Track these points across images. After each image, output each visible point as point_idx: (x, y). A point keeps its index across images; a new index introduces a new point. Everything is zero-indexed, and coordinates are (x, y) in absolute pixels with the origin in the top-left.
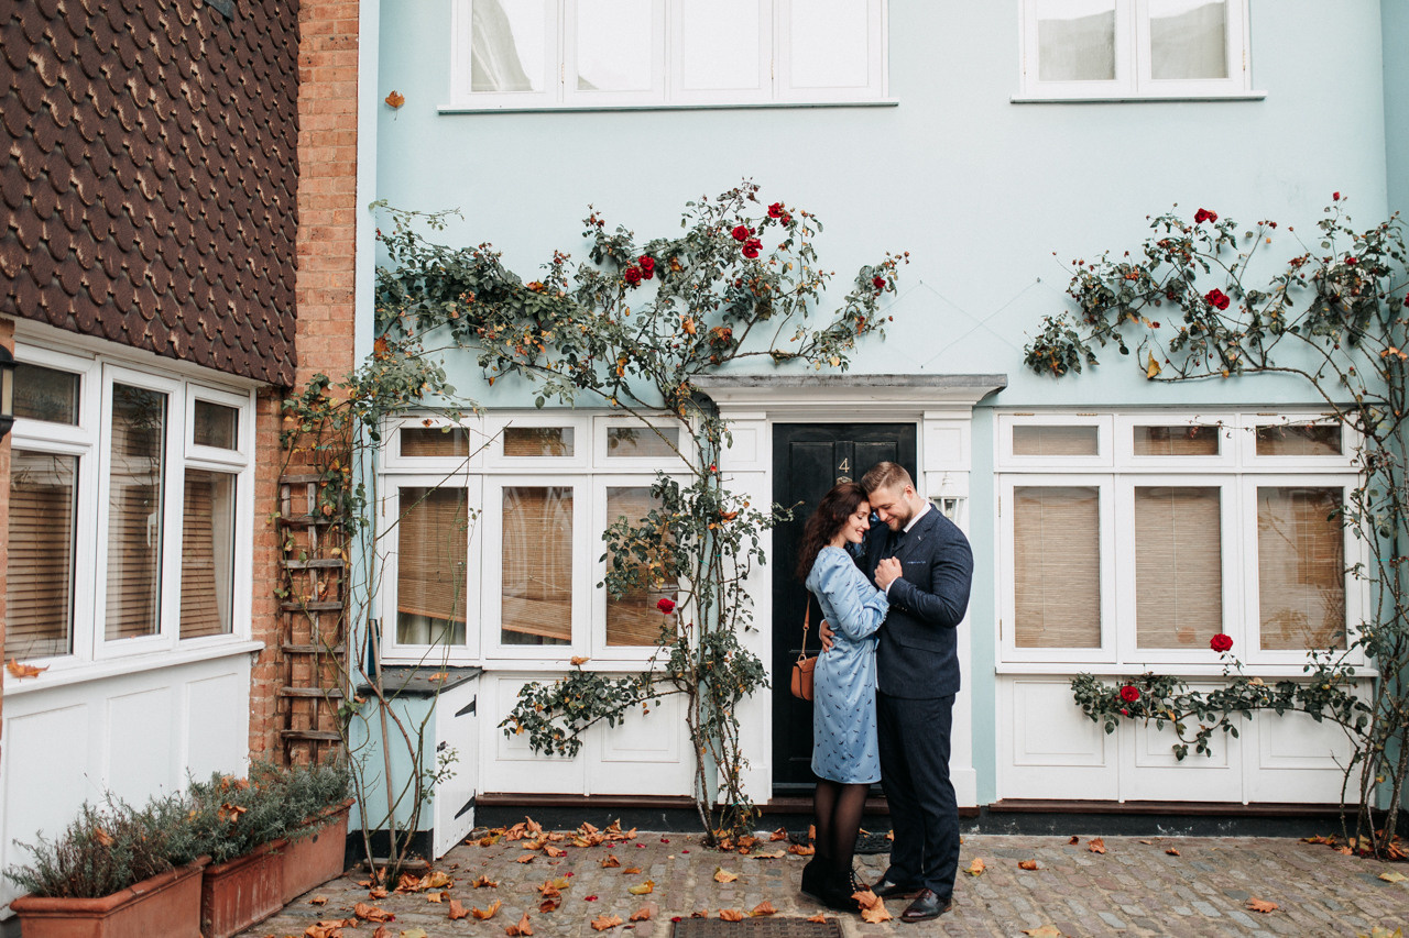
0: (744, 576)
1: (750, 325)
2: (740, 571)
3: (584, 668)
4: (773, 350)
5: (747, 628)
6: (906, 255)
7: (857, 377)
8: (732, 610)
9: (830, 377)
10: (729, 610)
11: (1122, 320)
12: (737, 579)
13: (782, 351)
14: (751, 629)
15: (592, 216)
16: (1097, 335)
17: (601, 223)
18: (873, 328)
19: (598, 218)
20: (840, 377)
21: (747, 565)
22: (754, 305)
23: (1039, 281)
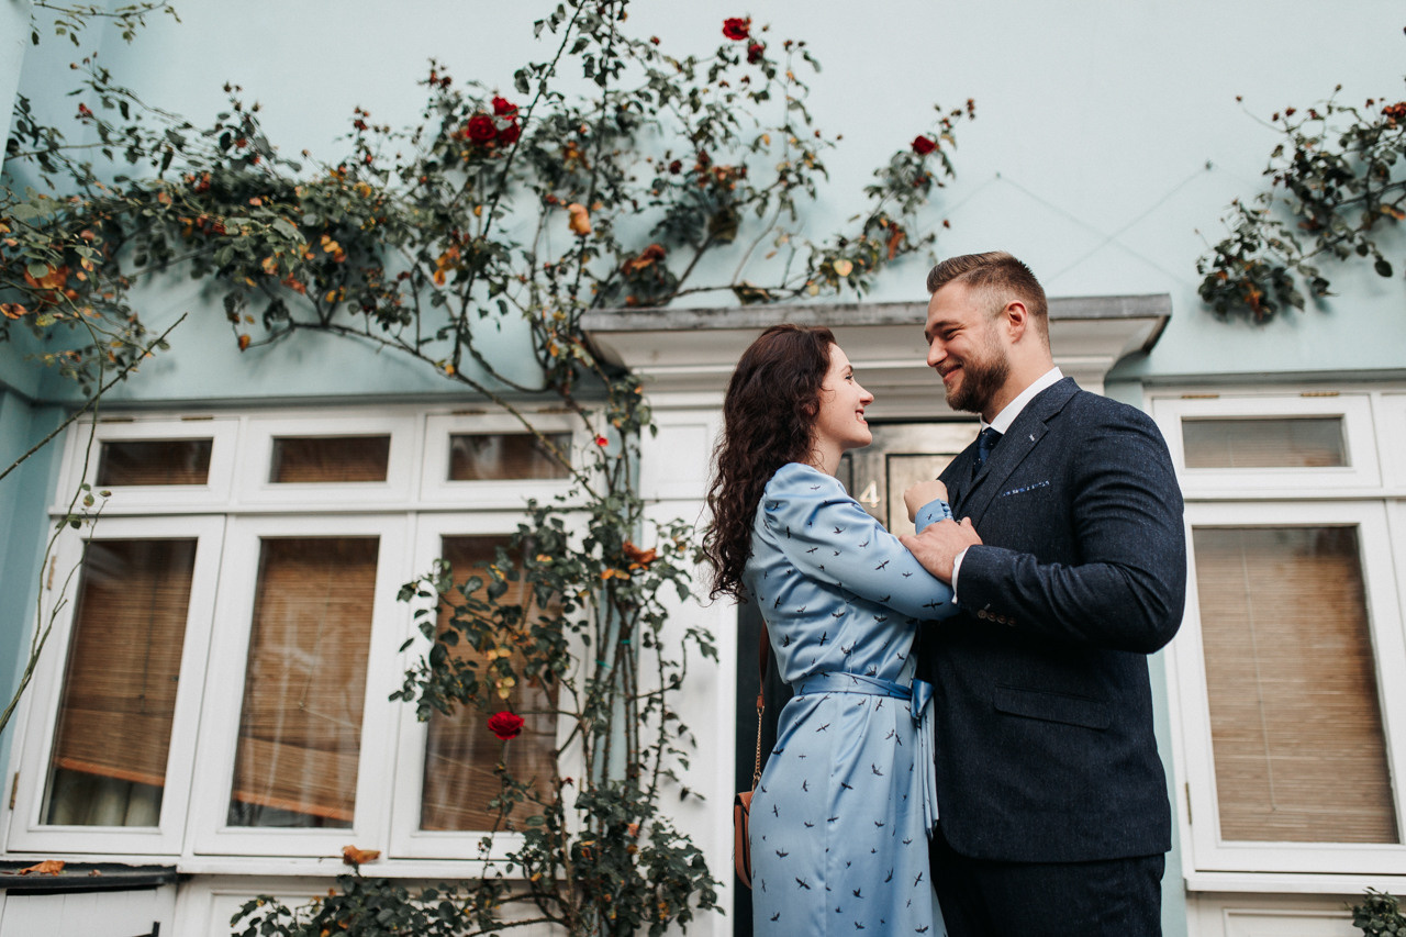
0: (676, 684)
1: (700, 252)
2: (668, 672)
3: (366, 870)
4: (738, 283)
5: (684, 793)
6: (970, 105)
7: (886, 305)
8: (653, 753)
9: (837, 307)
10: (646, 754)
11: (1369, 224)
12: (662, 691)
13: (752, 283)
14: (691, 796)
15: (433, 72)
16: (1326, 248)
17: (446, 82)
18: (916, 249)
19: (441, 75)
20: (854, 307)
21: (680, 662)
22: (708, 220)
23: (1208, 166)
